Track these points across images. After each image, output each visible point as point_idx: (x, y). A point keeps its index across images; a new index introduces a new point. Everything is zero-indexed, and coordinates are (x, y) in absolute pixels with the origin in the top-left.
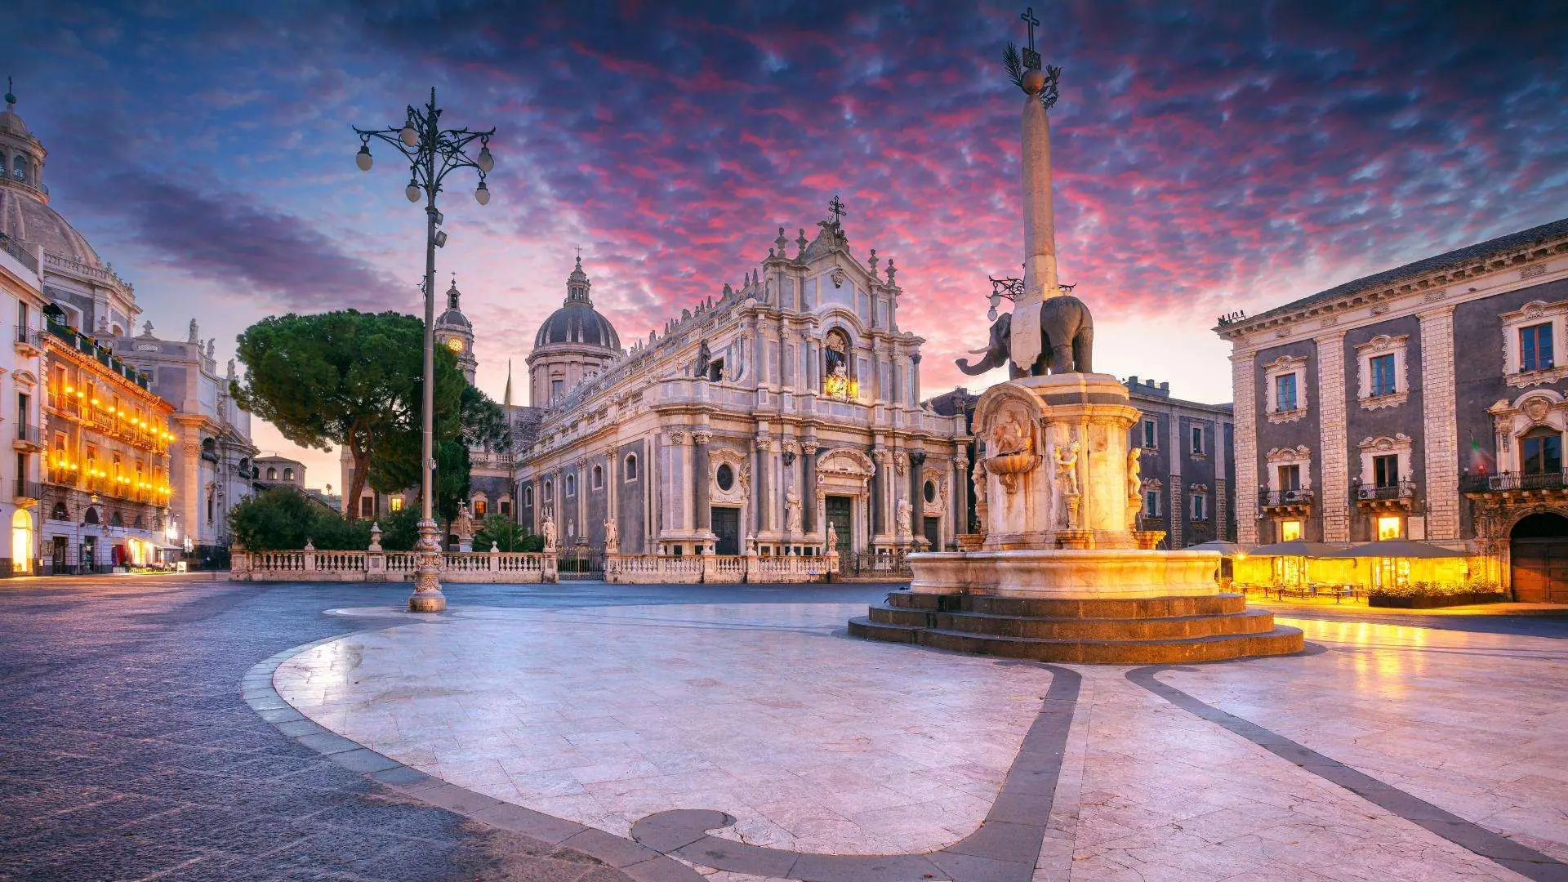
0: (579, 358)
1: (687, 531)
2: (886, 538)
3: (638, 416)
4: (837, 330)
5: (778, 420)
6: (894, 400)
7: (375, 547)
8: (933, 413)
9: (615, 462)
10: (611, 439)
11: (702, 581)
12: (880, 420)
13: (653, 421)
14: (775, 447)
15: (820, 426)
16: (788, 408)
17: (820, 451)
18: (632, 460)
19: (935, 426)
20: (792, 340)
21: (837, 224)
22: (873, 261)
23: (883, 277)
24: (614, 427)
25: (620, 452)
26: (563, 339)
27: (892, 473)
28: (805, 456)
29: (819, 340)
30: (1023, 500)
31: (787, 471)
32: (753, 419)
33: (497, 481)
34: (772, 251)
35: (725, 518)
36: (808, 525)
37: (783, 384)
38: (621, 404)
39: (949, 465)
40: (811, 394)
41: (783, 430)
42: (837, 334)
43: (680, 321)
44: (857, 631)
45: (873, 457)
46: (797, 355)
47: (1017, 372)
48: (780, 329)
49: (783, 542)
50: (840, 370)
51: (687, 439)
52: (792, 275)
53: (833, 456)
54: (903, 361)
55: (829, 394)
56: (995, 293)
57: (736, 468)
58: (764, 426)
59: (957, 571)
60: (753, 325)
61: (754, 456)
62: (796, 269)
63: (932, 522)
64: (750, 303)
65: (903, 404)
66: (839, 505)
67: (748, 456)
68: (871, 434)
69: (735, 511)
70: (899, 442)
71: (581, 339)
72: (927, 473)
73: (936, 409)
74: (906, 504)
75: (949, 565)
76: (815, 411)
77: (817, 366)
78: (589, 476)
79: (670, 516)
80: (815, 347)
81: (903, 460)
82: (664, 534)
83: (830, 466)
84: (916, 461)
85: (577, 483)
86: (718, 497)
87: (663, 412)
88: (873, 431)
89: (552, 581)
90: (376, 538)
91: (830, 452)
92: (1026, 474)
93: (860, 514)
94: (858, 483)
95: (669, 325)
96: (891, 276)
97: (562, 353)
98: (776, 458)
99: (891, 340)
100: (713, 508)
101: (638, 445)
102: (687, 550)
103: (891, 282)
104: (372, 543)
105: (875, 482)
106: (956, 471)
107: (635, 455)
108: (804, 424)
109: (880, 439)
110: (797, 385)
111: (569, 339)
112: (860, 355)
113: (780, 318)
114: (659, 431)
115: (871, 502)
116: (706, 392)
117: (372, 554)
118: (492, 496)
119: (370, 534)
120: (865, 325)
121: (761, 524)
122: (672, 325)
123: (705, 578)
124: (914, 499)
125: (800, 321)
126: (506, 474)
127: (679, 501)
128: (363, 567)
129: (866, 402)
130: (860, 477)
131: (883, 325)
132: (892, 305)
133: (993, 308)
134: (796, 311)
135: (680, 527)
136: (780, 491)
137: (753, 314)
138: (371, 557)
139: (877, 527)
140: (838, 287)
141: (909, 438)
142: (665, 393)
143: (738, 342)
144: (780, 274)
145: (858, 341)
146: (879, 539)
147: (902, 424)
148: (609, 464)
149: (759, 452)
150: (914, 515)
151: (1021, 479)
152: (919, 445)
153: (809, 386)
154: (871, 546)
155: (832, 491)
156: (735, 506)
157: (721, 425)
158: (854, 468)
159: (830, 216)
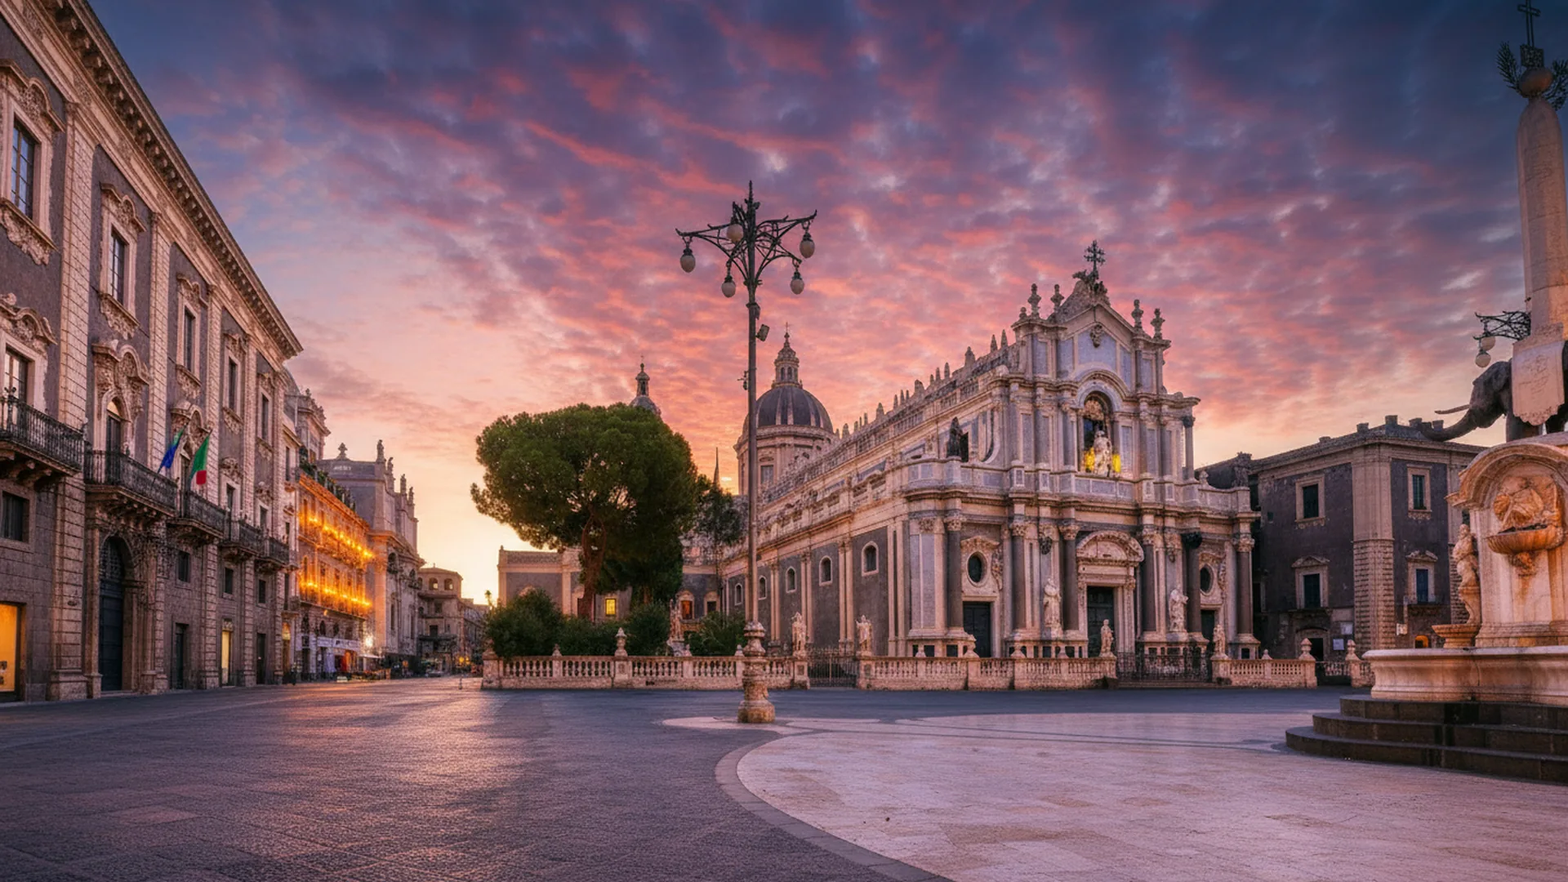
0: (790, 441)
1: (938, 629)
2: (1158, 636)
3: (878, 503)
4: (1096, 396)
5: (1033, 502)
6: (1162, 473)
7: (621, 652)
8: (1206, 486)
9: (849, 554)
10: (844, 529)
11: (966, 687)
12: (1148, 496)
13: (902, 507)
14: (1031, 533)
15: (1081, 507)
16: (1044, 489)
17: (1082, 534)
18: (871, 551)
19: (1211, 501)
20: (1047, 410)
21: (1095, 275)
22: (1137, 314)
23: (1149, 330)
24: (849, 515)
25: (855, 542)
26: (773, 423)
27: (1162, 556)
28: (1064, 543)
29: (1076, 410)
30: (1546, 584)
31: (1044, 558)
32: (1007, 502)
33: (704, 577)
34: (1024, 310)
35: (977, 616)
36: (1067, 621)
37: (1037, 461)
38: (858, 490)
39: (1229, 550)
40: (1069, 472)
41: (1039, 512)
42: (1096, 399)
43: (911, 394)
44: (1297, 744)
45: (1140, 540)
46: (1053, 428)
47: (1520, 429)
48: (1033, 399)
49: (1042, 641)
50: (1102, 441)
51: (938, 527)
52: (1043, 337)
53: (1095, 540)
54: (1174, 425)
55: (1088, 470)
56: (1487, 334)
57: (988, 556)
58: (1019, 509)
59: (1459, 673)
60: (1006, 397)
61: (1007, 544)
62: (1049, 329)
63: (1209, 615)
64: (1002, 370)
65: (1174, 476)
66: (1102, 596)
67: (1001, 542)
68: (1137, 512)
69: (987, 606)
70: (1170, 522)
71: (790, 421)
72: (1205, 557)
73: (1211, 482)
74: (1178, 596)
75: (1449, 664)
76: (1074, 489)
77: (1076, 438)
78: (815, 569)
79: (920, 612)
80: (1073, 417)
81: (1176, 544)
82: (913, 633)
83: (1091, 552)
84: (1192, 542)
85: (800, 578)
86: (971, 590)
87: (911, 497)
88: (1141, 509)
89: (802, 686)
90: (621, 643)
91: (1092, 536)
92: (1551, 551)
93: (1125, 608)
94: (1121, 571)
95: (899, 399)
96: (1158, 328)
97: (773, 436)
98: (1031, 544)
99: (1156, 403)
100: (965, 603)
101: (880, 534)
102: (940, 651)
103: (1158, 336)
104: (617, 648)
105: (1144, 570)
106: (1238, 555)
107: (875, 545)
108: (1061, 505)
109: (1148, 520)
110: (1052, 462)
111: (778, 422)
112: (1123, 422)
113: (1033, 386)
114: (906, 518)
115: (1138, 593)
116: (957, 475)
117: (619, 660)
118: (699, 594)
119: (615, 641)
120: (1129, 387)
121: (1017, 622)
122: (902, 396)
123: (969, 684)
124: (1188, 590)
125: (1058, 389)
126: (710, 571)
127: (930, 597)
128: (609, 672)
129: (1129, 476)
130: (1125, 564)
131: (1148, 387)
132: (1159, 362)
133: (1483, 351)
134: (1050, 376)
135: (930, 624)
136: (1036, 586)
137: (1005, 383)
138: (617, 663)
139: (1145, 621)
140: (1096, 346)
141: (1180, 516)
142: (914, 475)
143: (987, 417)
144: (1033, 336)
145: (1119, 405)
146: (1149, 637)
147: (1173, 500)
148: (841, 556)
149: (1013, 538)
150: (1189, 607)
151: (1544, 558)
152: (1194, 524)
153: (1066, 462)
154: (1139, 645)
155: (1094, 581)
156: (988, 600)
157: (974, 510)
158: (1119, 554)
159: (1088, 267)
